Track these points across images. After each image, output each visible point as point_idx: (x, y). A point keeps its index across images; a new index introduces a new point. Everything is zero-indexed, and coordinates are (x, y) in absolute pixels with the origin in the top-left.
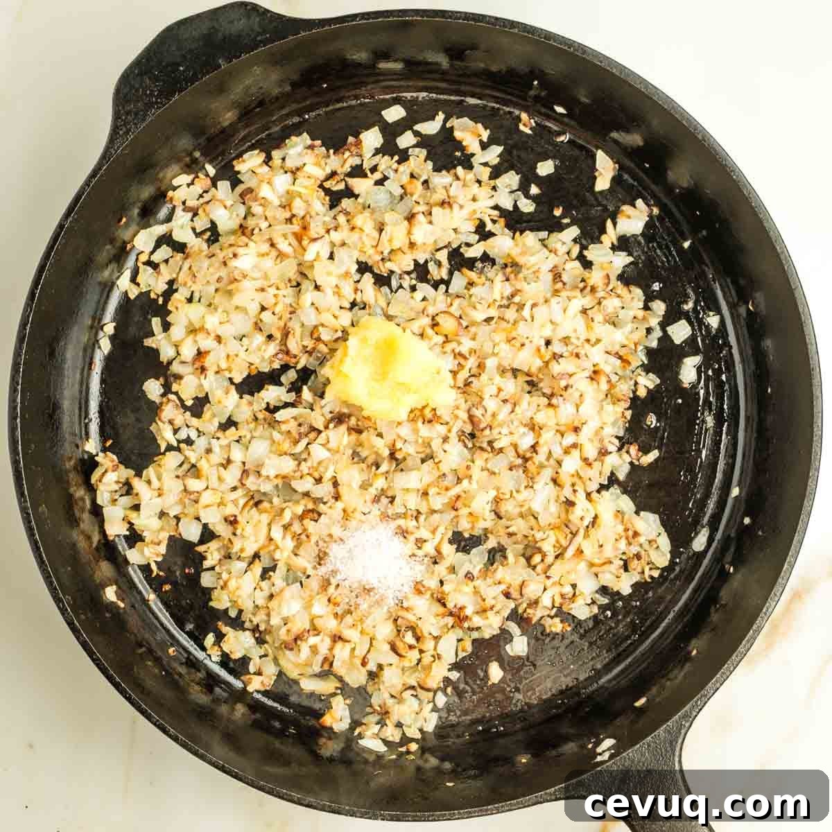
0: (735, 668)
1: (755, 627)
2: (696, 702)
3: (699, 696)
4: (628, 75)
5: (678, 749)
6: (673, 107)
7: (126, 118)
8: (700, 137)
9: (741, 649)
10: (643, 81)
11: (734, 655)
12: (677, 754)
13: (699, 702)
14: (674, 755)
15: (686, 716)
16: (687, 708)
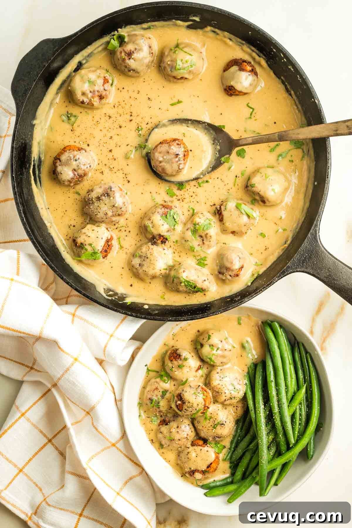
14: (318, 242)
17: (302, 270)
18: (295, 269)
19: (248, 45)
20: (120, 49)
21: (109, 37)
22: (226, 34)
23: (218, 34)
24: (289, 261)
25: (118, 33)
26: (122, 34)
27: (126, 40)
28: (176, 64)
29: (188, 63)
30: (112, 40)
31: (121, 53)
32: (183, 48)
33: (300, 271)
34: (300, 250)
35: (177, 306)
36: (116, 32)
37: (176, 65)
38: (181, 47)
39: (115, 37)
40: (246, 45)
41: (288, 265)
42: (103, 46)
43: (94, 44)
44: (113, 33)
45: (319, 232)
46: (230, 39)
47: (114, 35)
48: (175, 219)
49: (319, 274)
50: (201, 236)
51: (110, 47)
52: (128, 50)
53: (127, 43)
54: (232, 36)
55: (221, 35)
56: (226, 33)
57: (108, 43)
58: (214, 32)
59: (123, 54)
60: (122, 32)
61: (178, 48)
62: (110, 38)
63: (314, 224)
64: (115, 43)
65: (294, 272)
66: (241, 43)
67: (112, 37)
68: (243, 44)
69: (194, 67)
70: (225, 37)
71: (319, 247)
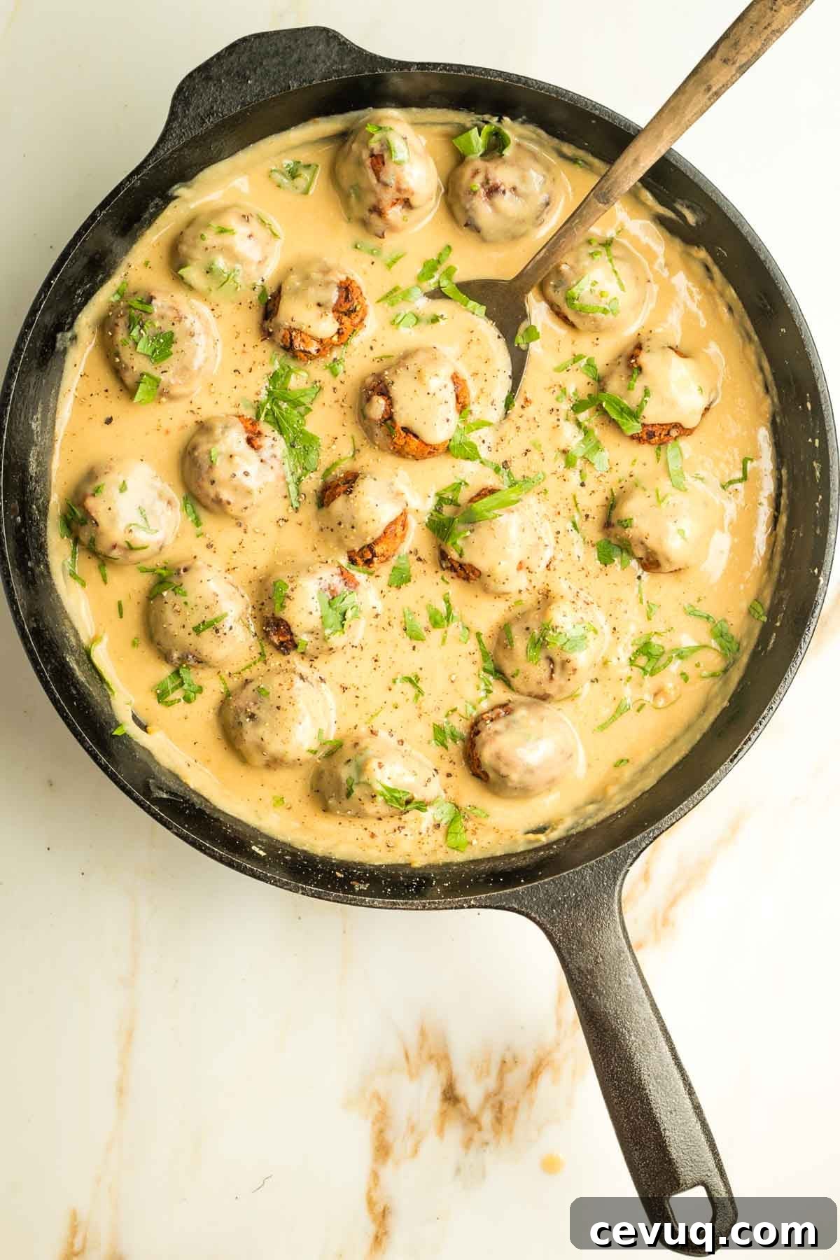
0: (694, 807)
1: (722, 768)
2: (648, 834)
3: (653, 828)
4: (701, 180)
5: (620, 878)
6: (741, 222)
7: (182, 120)
8: (762, 257)
9: (705, 788)
10: (715, 190)
11: (696, 793)
12: (619, 883)
13: (651, 834)
14: (615, 884)
15: (635, 845)
16: (638, 838)
17: (542, 920)
18: (527, 909)
19: (760, 350)
20: (479, 164)
21: (473, 118)
22: (731, 292)
23: (712, 279)
24: (527, 882)
25: (498, 125)
26: (507, 132)
27: (507, 152)
28: (577, 283)
29: (603, 299)
30: (476, 129)
31: (476, 173)
32: (615, 257)
33: (533, 919)
34: (565, 874)
35: (219, 811)
36: (496, 119)
37: (574, 286)
38: (615, 251)
39: (486, 128)
40: (756, 348)
41: (518, 888)
42: (448, 129)
43: (430, 111)
44: (487, 117)
45: (631, 864)
46: (730, 309)
47: (487, 123)
48: (345, 619)
49: (570, 954)
50: (551, 661)
51: (460, 142)
52: (494, 179)
53: (504, 162)
54: (739, 306)
55: (719, 287)
56: (733, 291)
57: (464, 130)
58: (708, 269)
59: (479, 180)
60: (509, 128)
61: (607, 250)
62: (475, 122)
63: (634, 840)
64: (477, 141)
65: (519, 912)
66: (748, 335)
67: (479, 122)
68: (750, 339)
69: (610, 316)
70: (722, 295)
71: (611, 896)
